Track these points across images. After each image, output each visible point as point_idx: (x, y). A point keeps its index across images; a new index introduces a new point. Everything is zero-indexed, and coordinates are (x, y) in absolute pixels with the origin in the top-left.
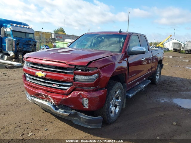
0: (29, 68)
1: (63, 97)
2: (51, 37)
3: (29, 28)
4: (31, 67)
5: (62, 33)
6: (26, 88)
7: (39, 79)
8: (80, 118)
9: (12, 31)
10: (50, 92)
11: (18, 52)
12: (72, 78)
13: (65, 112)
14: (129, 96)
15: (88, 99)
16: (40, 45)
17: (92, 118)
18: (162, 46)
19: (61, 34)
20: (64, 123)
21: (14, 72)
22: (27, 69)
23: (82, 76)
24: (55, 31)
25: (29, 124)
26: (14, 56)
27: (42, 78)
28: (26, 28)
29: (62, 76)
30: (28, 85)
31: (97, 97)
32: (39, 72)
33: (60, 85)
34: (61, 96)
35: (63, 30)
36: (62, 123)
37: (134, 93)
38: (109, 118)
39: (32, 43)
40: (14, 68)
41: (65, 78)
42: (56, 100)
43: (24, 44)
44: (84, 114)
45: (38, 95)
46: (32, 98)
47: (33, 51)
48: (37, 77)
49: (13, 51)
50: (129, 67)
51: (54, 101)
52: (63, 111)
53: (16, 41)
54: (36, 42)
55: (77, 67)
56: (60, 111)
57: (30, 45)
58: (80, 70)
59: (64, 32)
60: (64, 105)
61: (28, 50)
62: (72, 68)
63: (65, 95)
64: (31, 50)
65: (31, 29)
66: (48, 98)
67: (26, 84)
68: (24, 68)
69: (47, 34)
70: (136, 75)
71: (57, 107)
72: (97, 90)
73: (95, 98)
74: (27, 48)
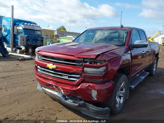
0: (40, 61)
1: (72, 88)
2: (54, 34)
3: (37, 26)
4: (42, 60)
5: (63, 30)
6: (37, 79)
7: (50, 71)
8: (88, 109)
9: (24, 29)
10: (61, 83)
11: (28, 46)
12: (81, 71)
13: (74, 102)
14: (132, 88)
15: (96, 91)
16: (46, 40)
17: (101, 109)
18: (151, 41)
19: (62, 32)
20: (72, 113)
21: (26, 63)
22: (38, 61)
23: (90, 69)
24: (58, 29)
25: (40, 112)
26: (25, 50)
27: (53, 70)
28: (35, 26)
29: (71, 68)
30: (39, 76)
31: (105, 89)
32: (50, 64)
33: (69, 77)
34: (71, 87)
35: (64, 28)
36: (70, 113)
37: (136, 85)
38: (115, 109)
39: (39, 39)
40: (25, 61)
41: (74, 70)
42: (66, 91)
43: (33, 40)
44: (92, 106)
45: (48, 86)
46: (43, 88)
47: (40, 46)
48: (48, 68)
49: (24, 46)
50: (133, 60)
51: (64, 92)
52: (71, 101)
53: (27, 37)
54: (43, 38)
55: (85, 60)
56: (70, 102)
57: (38, 40)
58: (88, 62)
59: (65, 30)
60: (73, 96)
61: (36, 45)
62: (80, 61)
63: (74, 86)
64: (39, 45)
65: (39, 26)
66: (58, 88)
67: (37, 75)
68: (36, 60)
69: (51, 31)
70: (138, 67)
71: (67, 97)
72: (105, 82)
73: (103, 90)
74: (35, 43)
